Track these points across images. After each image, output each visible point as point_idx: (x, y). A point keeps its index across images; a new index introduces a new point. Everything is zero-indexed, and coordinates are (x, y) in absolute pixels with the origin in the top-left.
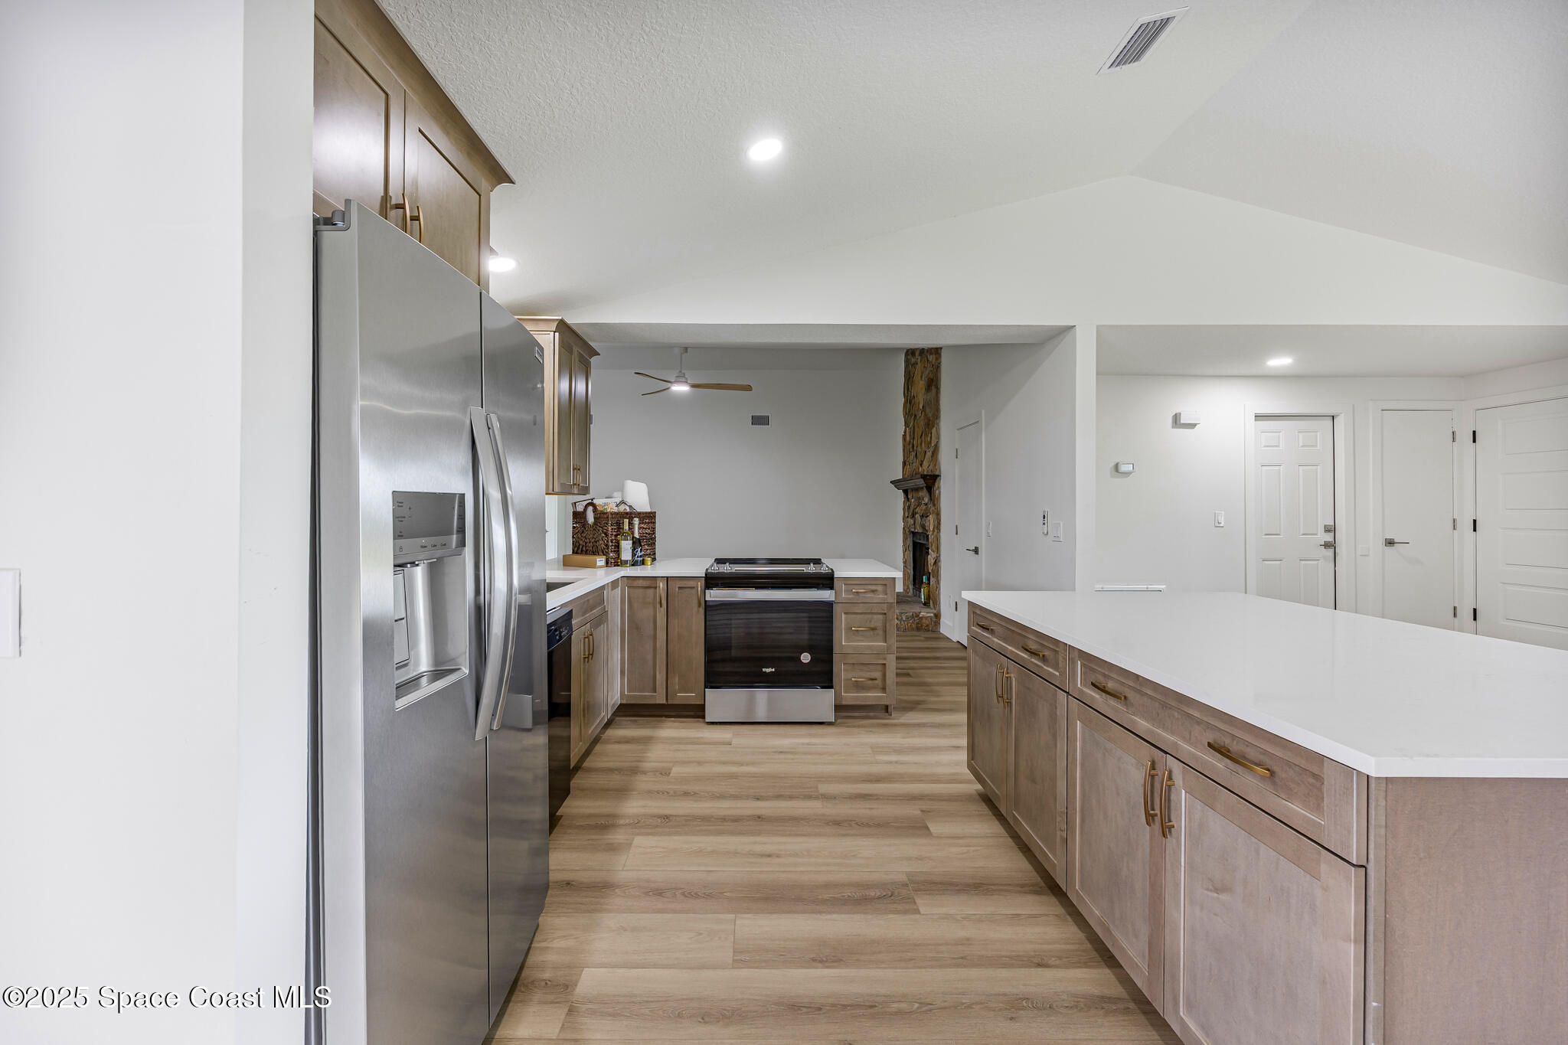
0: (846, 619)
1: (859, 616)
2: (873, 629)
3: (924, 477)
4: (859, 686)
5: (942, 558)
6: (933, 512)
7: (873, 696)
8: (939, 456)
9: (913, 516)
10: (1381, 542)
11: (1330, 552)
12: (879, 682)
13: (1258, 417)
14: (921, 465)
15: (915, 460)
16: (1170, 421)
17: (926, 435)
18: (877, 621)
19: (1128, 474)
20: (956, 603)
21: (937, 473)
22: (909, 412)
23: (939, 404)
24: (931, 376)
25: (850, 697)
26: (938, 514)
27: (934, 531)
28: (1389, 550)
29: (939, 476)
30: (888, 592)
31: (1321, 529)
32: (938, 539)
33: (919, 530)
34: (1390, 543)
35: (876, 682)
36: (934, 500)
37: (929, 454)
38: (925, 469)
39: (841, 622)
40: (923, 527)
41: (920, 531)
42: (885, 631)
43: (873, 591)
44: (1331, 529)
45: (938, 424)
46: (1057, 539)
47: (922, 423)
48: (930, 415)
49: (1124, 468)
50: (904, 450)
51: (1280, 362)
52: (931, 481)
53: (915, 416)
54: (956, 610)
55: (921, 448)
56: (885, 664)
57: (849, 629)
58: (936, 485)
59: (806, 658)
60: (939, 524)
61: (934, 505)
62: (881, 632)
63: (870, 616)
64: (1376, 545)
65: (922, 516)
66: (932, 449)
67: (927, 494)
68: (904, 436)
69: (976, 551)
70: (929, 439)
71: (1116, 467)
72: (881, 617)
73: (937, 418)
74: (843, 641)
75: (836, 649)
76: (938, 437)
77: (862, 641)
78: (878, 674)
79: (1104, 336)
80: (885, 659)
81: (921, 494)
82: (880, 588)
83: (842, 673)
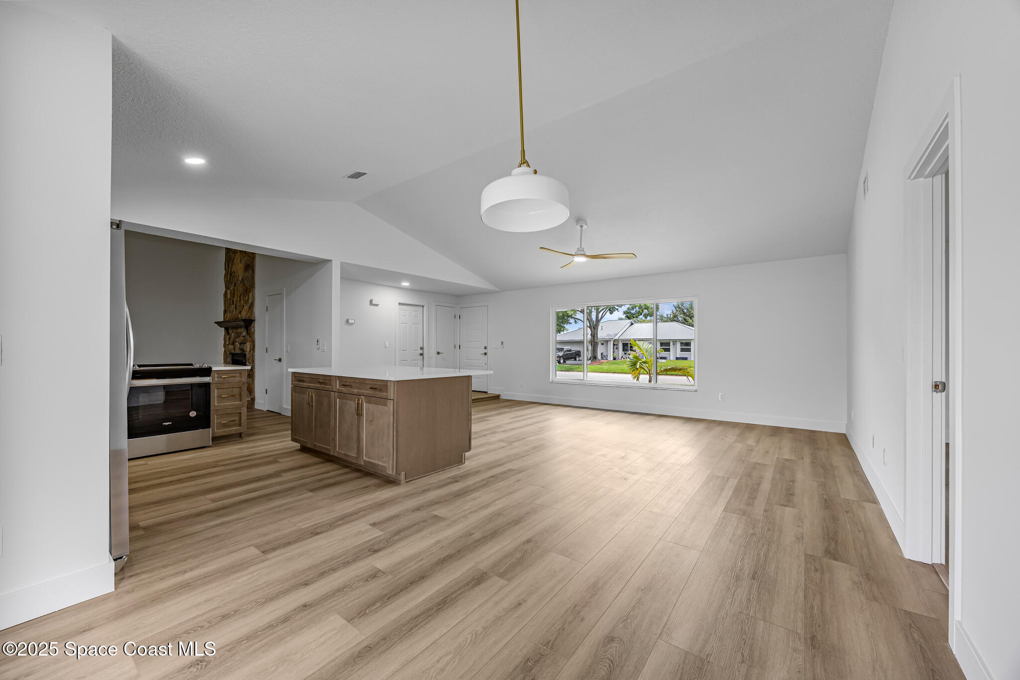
0: (217, 392)
1: (225, 390)
2: (234, 396)
3: (244, 320)
4: (225, 426)
5: (256, 366)
6: (250, 341)
7: (234, 429)
8: (254, 309)
9: (233, 343)
10: (436, 353)
11: (421, 357)
12: (237, 422)
13: (400, 304)
14: (240, 314)
15: (234, 311)
16: (368, 303)
17: (244, 296)
18: (236, 391)
19: (352, 324)
20: (266, 390)
21: (253, 319)
22: (230, 280)
23: (254, 280)
24: (248, 262)
25: (220, 432)
26: (253, 342)
27: (250, 351)
28: (439, 356)
29: (254, 320)
30: (243, 376)
31: (419, 348)
32: (253, 356)
33: (238, 351)
34: (438, 353)
35: (235, 422)
36: (250, 334)
37: (246, 308)
38: (244, 315)
39: (215, 393)
40: (242, 350)
41: (240, 352)
42: (241, 396)
43: (234, 377)
44: (422, 348)
45: (254, 291)
46: (323, 351)
47: (241, 289)
48: (248, 285)
49: (351, 321)
50: (225, 303)
51: (406, 284)
52: (249, 323)
53: (235, 283)
54: (266, 393)
55: (240, 303)
56: (240, 413)
57: (220, 397)
58: (252, 325)
59: (193, 414)
60: (254, 347)
61: (251, 337)
62: (238, 397)
63: (232, 389)
64: (434, 354)
65: (241, 344)
66: (249, 305)
67: (245, 331)
68: (225, 295)
69: (280, 360)
70: (246, 299)
71: (347, 320)
72: (238, 389)
73: (253, 288)
74: (215, 403)
75: (212, 408)
76: (254, 298)
77: (227, 402)
78: (236, 418)
79: (343, 266)
80: (241, 410)
81: (239, 330)
82: (237, 375)
83: (215, 419)
